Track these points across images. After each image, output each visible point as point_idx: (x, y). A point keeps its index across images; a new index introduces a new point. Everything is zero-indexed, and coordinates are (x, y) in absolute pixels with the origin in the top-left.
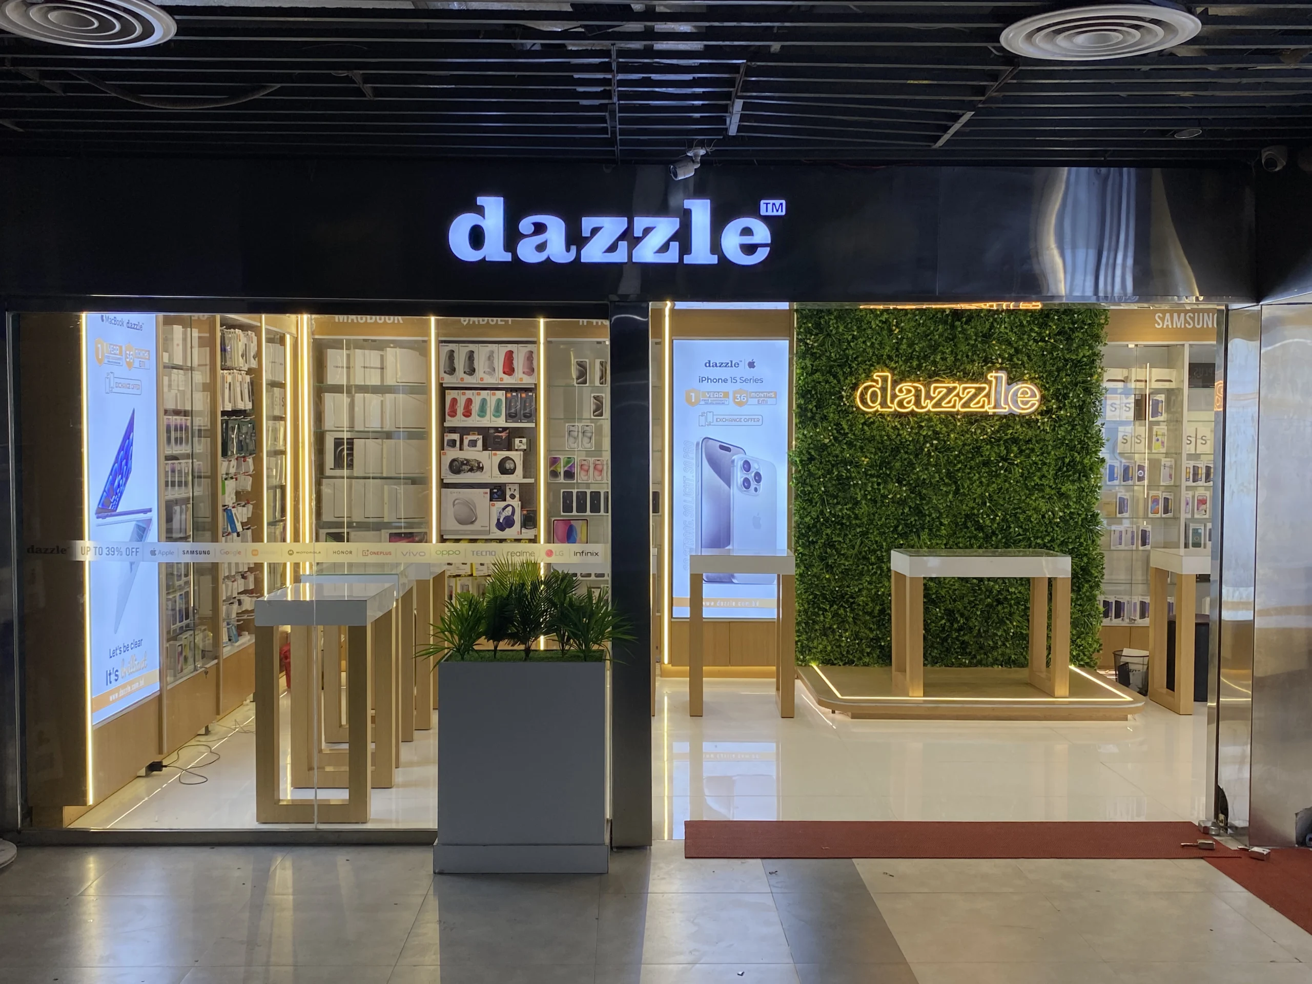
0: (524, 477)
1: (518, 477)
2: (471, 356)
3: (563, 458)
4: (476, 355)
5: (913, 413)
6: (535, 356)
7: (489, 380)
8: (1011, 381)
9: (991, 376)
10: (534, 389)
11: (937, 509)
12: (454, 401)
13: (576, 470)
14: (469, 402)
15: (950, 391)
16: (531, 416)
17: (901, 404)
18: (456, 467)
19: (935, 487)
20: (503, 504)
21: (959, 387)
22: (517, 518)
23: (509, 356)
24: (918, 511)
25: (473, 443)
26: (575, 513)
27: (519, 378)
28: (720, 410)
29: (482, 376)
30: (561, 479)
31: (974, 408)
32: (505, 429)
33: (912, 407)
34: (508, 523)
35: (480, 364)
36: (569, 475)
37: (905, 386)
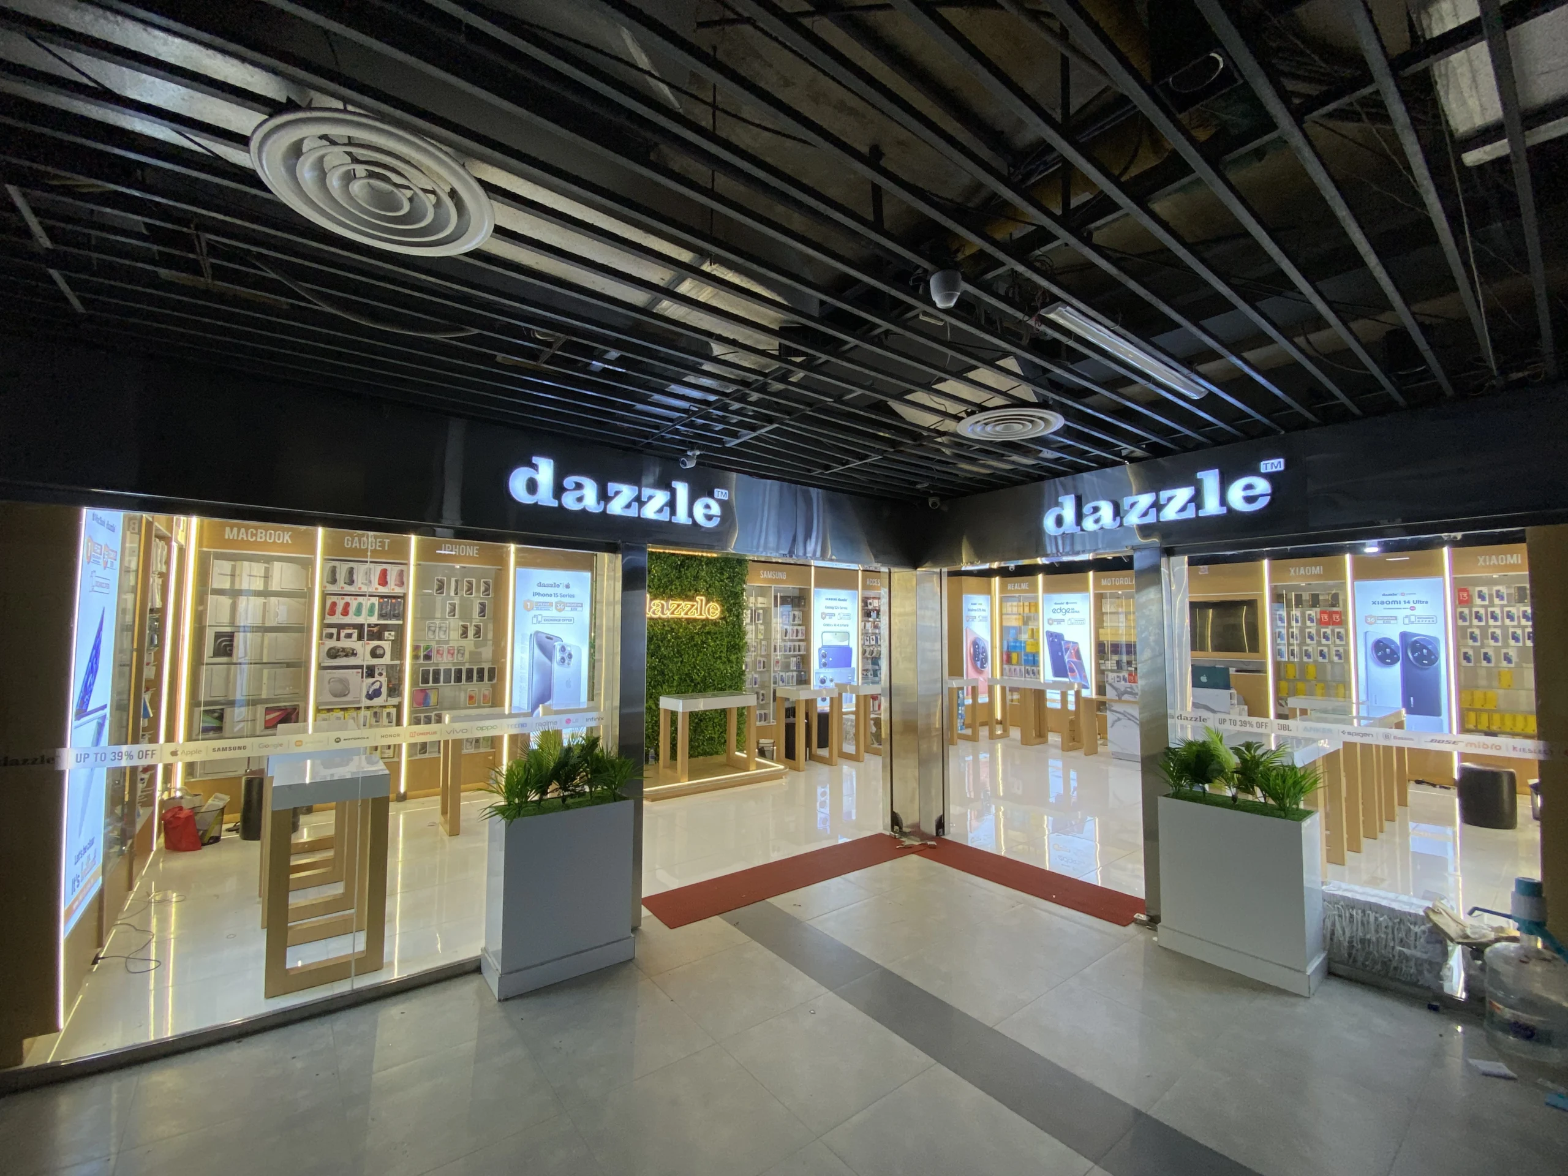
0: (392, 659)
1: (387, 660)
2: (351, 572)
3: (422, 645)
4: (355, 571)
5: (660, 618)
6: (405, 574)
7: (364, 589)
8: (708, 602)
9: (698, 598)
10: (404, 597)
11: (671, 671)
12: (334, 604)
13: (434, 654)
14: (347, 605)
15: (679, 605)
16: (402, 616)
17: (654, 613)
18: (333, 654)
19: (671, 659)
20: (371, 680)
21: (683, 603)
22: (384, 690)
23: (384, 573)
24: (662, 673)
25: (349, 636)
26: (431, 684)
27: (392, 588)
28: (546, 613)
29: (360, 585)
30: (421, 661)
31: (690, 616)
32: (376, 625)
33: (659, 615)
34: (377, 693)
35: (359, 577)
36: (428, 657)
37: (657, 602)
